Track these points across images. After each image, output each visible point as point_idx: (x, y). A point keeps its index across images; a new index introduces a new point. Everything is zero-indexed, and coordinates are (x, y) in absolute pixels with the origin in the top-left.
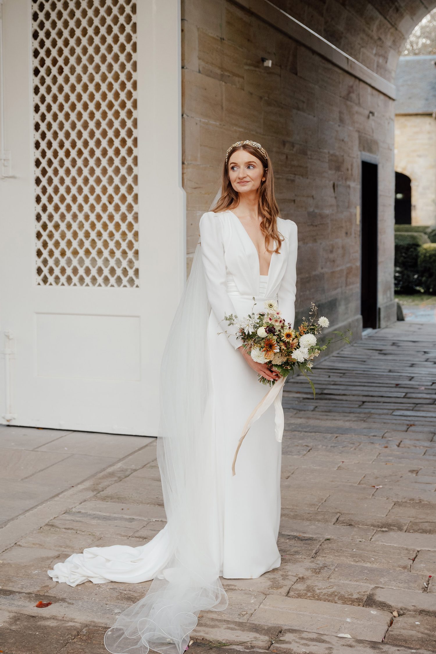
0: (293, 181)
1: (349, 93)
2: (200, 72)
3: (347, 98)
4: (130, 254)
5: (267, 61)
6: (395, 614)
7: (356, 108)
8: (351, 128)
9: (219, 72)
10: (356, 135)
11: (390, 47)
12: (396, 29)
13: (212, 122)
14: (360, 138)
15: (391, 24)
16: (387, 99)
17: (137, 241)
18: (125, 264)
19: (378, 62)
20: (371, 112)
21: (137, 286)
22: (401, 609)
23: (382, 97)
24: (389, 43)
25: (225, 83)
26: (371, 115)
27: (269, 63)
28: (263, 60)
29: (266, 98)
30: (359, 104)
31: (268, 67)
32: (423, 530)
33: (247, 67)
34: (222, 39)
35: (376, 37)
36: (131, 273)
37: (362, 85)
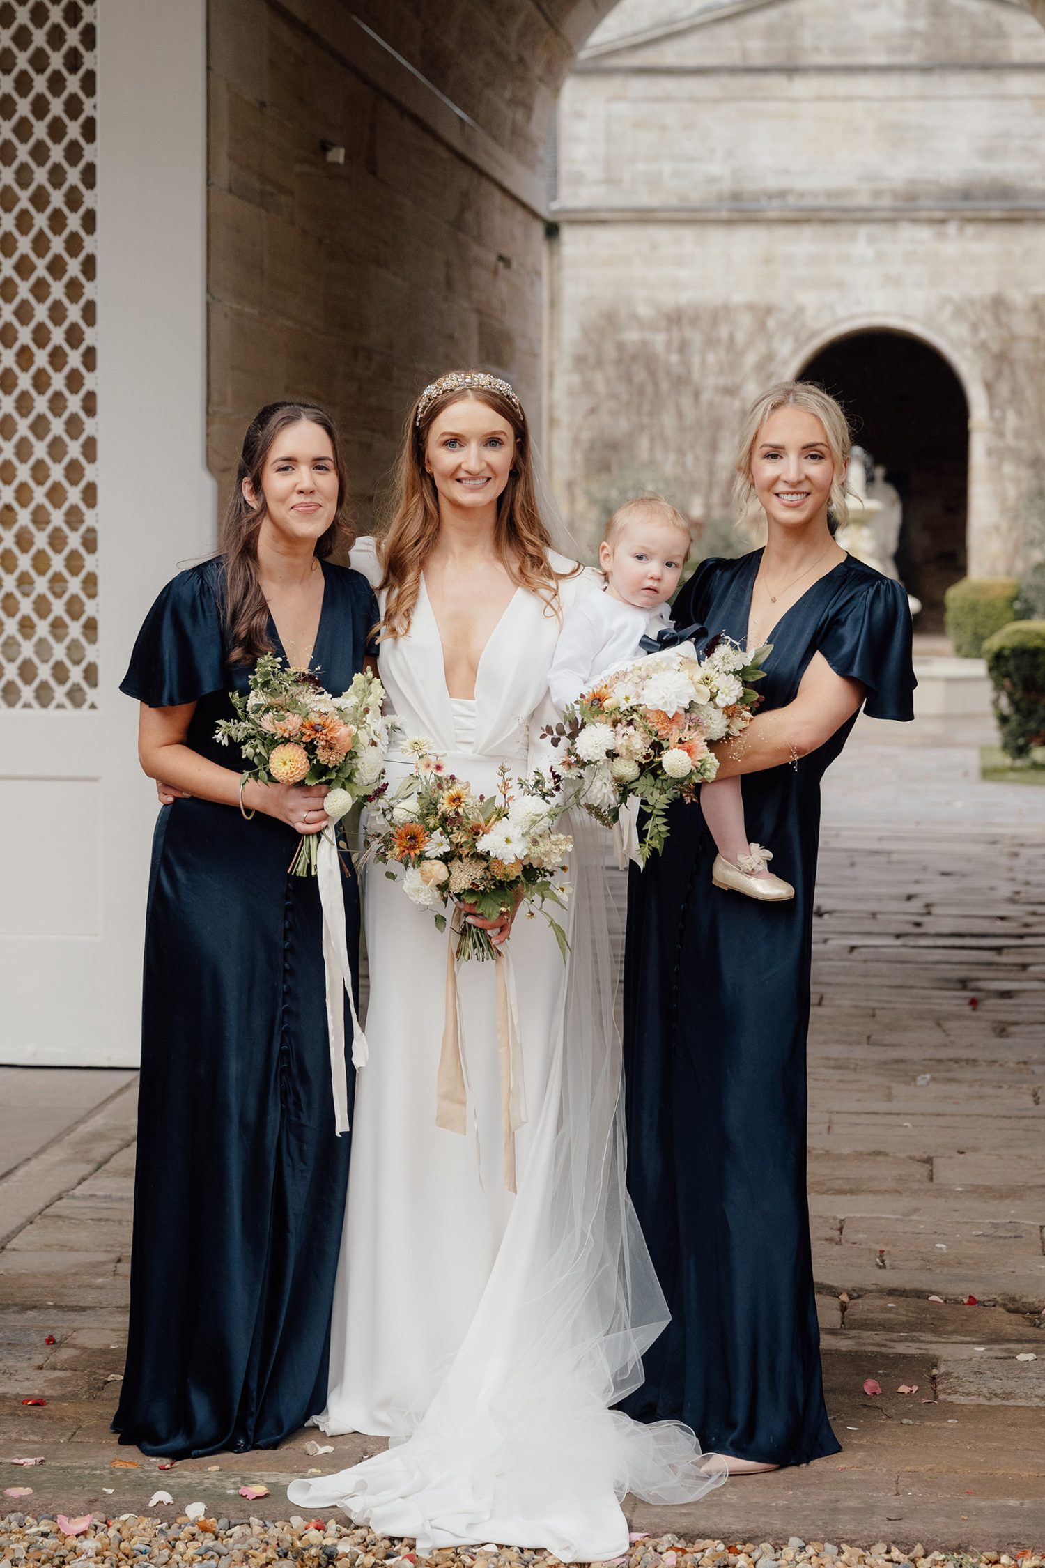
0: (369, 447)
1: (463, 209)
2: (230, 191)
3: (458, 225)
4: (75, 629)
5: (335, 150)
6: (844, 1298)
7: (476, 250)
8: (465, 304)
9: (256, 184)
10: (473, 320)
11: (540, 79)
12: (558, 33)
13: (248, 310)
14: (481, 325)
15: (547, 19)
16: (530, 218)
17: (92, 596)
18: (59, 652)
19: (514, 121)
20: (501, 258)
21: (93, 706)
22: (854, 1290)
23: (520, 214)
24: (538, 69)
25: (267, 211)
26: (501, 265)
27: (338, 155)
28: (325, 147)
29: (328, 241)
30: (479, 239)
31: (336, 164)
32: (835, 1190)
33: (298, 168)
34: (263, 105)
35: (514, 58)
36: (76, 674)
37: (486, 185)
